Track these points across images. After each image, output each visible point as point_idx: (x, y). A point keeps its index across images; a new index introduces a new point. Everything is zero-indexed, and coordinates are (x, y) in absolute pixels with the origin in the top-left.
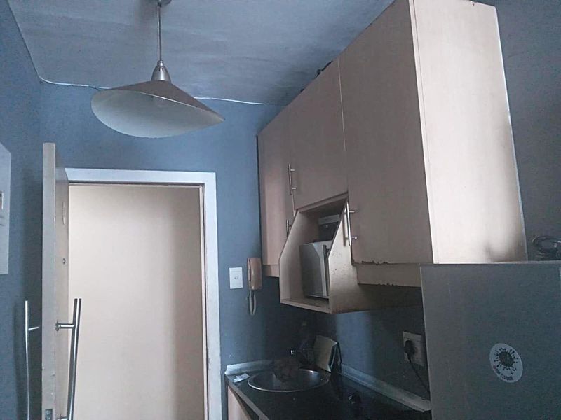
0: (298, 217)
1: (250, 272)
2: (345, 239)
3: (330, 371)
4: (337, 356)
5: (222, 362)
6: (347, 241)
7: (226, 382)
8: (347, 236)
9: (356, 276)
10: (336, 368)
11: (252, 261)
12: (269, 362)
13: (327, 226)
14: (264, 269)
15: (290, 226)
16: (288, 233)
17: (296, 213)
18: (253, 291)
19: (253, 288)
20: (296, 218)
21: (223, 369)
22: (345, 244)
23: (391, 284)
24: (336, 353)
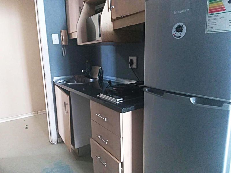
0: (85, 5)
1: (62, 37)
2: (108, 8)
3: (98, 78)
4: (101, 73)
5: (51, 76)
6: (110, 9)
7: (54, 84)
8: (109, 7)
9: (113, 26)
10: (101, 78)
11: (63, 32)
12: (72, 77)
13: (99, 10)
14: (69, 35)
15: (81, 10)
16: (80, 13)
17: (84, 3)
18: (64, 45)
19: (64, 43)
20: (84, 6)
21: (52, 79)
22: (108, 11)
23: (128, 26)
24: (101, 71)
